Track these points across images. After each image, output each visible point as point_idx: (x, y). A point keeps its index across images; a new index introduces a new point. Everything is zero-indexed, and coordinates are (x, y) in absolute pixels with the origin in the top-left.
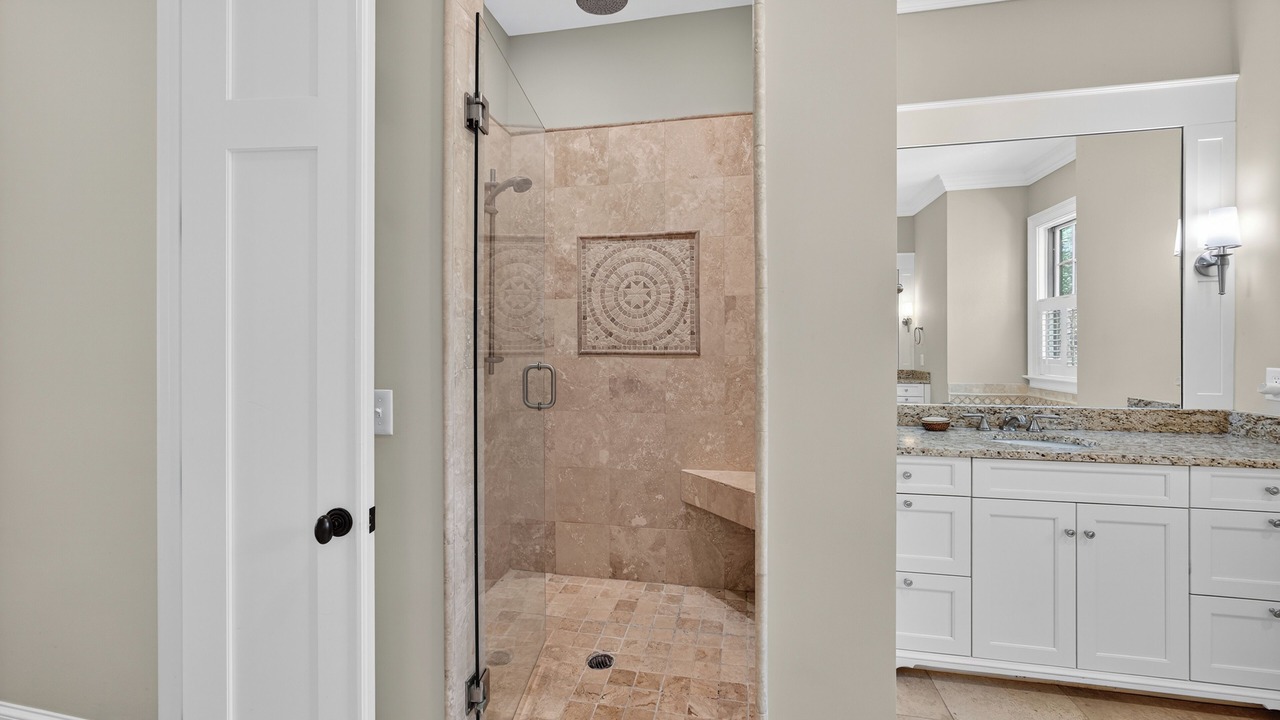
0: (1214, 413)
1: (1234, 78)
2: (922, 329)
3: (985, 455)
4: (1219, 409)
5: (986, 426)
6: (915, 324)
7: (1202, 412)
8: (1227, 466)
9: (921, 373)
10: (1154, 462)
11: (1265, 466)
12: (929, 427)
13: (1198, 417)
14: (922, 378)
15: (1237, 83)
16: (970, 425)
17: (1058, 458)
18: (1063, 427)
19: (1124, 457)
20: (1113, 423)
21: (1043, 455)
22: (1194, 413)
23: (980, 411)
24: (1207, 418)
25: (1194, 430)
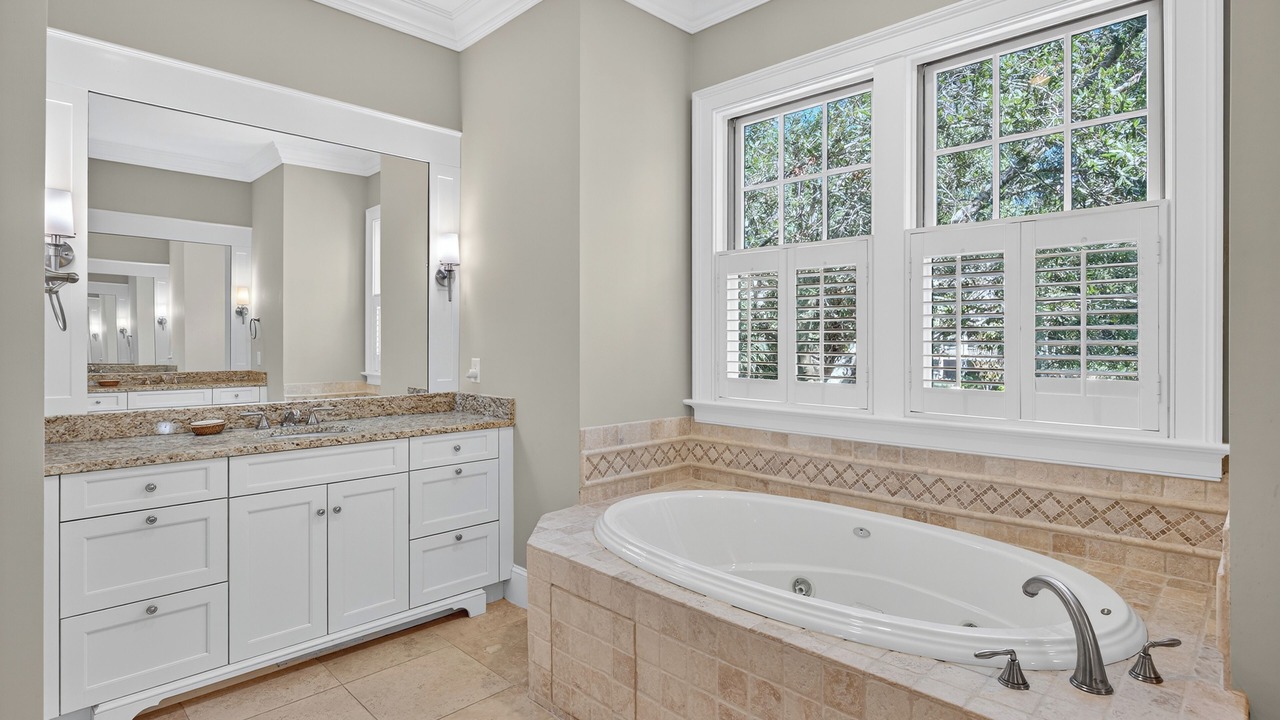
0: (447, 395)
1: (459, 134)
2: (258, 320)
3: (241, 453)
4: (450, 391)
5: (264, 423)
6: (252, 314)
7: (440, 395)
8: (431, 434)
9: (257, 373)
10: (385, 439)
11: (452, 431)
12: (199, 432)
13: (438, 399)
14: (258, 380)
15: (461, 139)
16: (250, 425)
17: (311, 446)
18: (338, 418)
19: (363, 436)
20: (380, 410)
21: (298, 445)
22: (435, 396)
23: (261, 409)
24: (443, 400)
25: (434, 411)
